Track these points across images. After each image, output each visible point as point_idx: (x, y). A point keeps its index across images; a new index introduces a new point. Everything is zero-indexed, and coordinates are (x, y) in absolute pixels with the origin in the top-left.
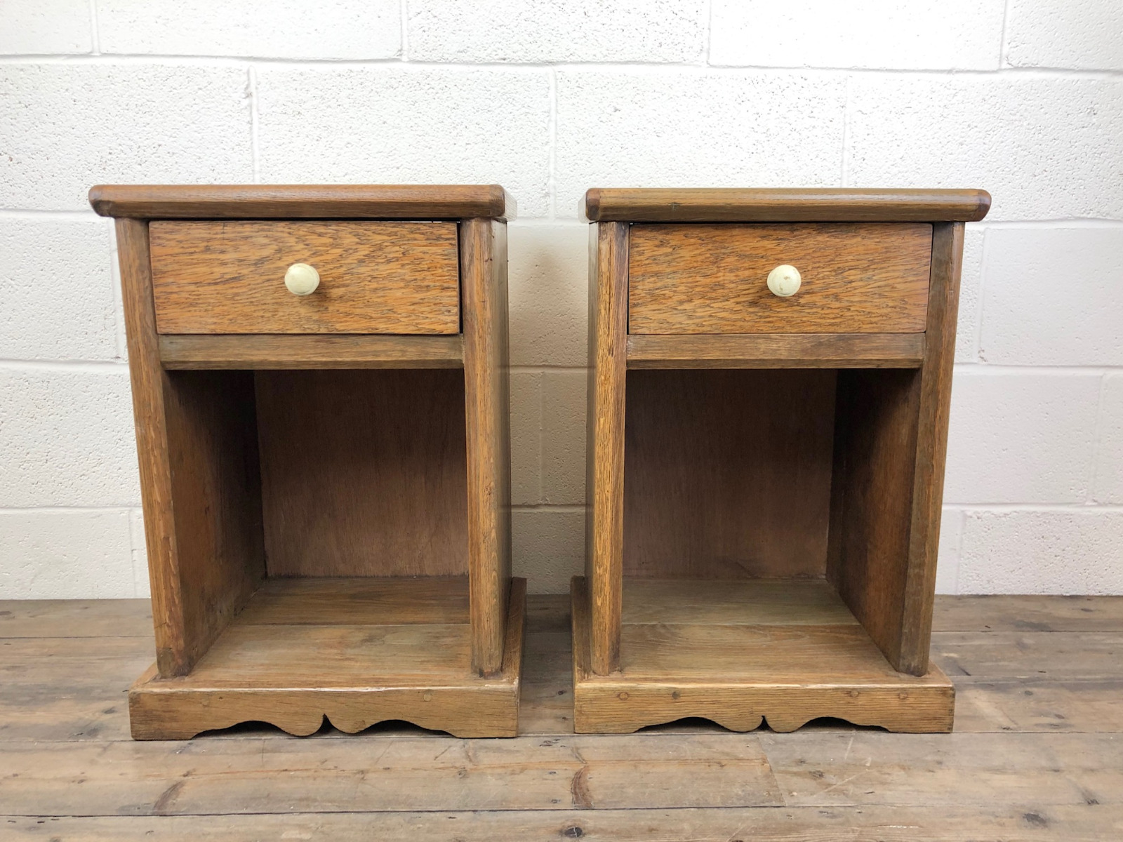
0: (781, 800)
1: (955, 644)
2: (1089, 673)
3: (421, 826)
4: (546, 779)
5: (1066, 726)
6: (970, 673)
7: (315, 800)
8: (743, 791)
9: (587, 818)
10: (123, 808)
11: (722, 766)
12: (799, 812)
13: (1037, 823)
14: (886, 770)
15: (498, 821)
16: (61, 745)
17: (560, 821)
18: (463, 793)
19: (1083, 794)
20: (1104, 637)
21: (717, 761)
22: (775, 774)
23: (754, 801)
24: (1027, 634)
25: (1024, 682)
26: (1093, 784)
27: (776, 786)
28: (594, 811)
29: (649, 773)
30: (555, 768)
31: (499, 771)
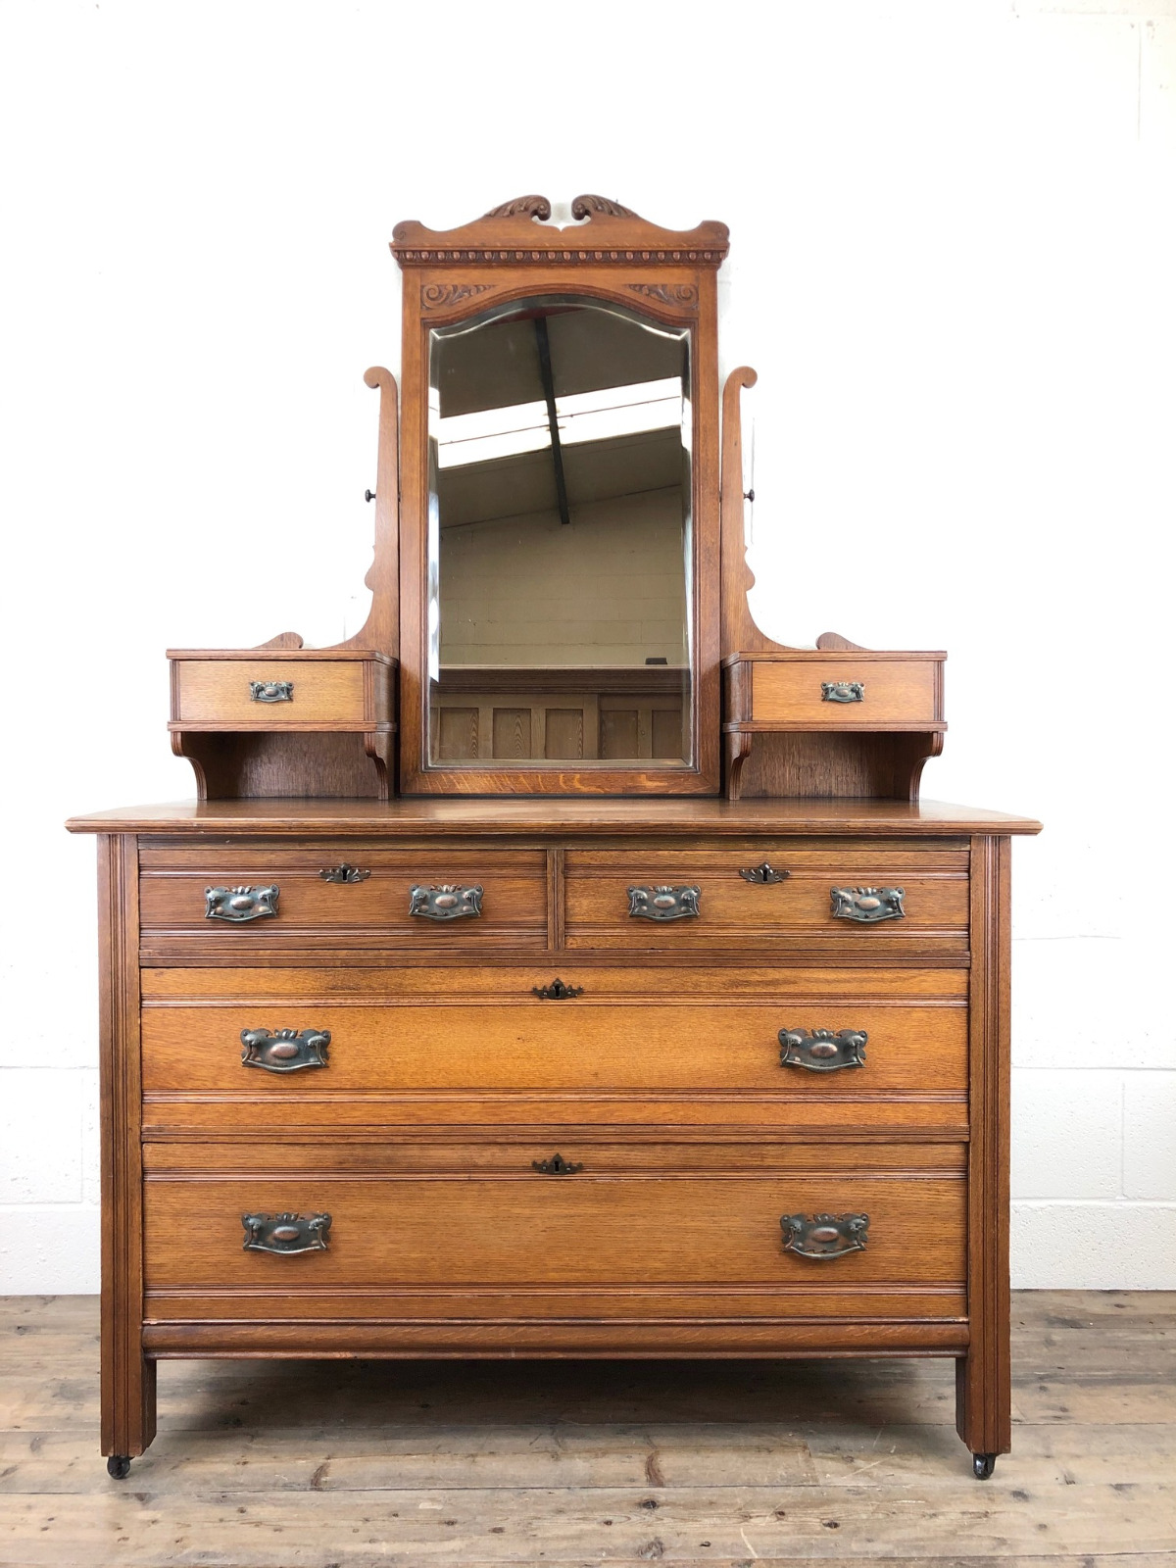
2: (1102, 1370)
3: (527, 1498)
4: (624, 1462)
5: (1069, 1418)
7: (440, 1479)
9: (660, 1494)
10: (285, 1485)
12: (830, 1490)
15: (588, 1496)
18: (558, 1473)
20: (1126, 1334)
24: (1057, 1330)
25: (1041, 1378)
26: (1075, 1468)
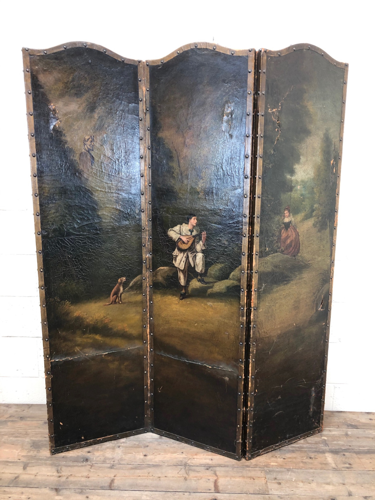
0: (268, 492)
1: (327, 433)
6: (329, 446)
8: (259, 488)
11: (254, 479)
14: (298, 483)
16: (80, 464)
17: (211, 497)
19: (349, 492)
21: (252, 477)
22: (268, 483)
23: (261, 492)
27: (268, 487)
28: (220, 494)
29: (234, 481)
31: (195, 478)
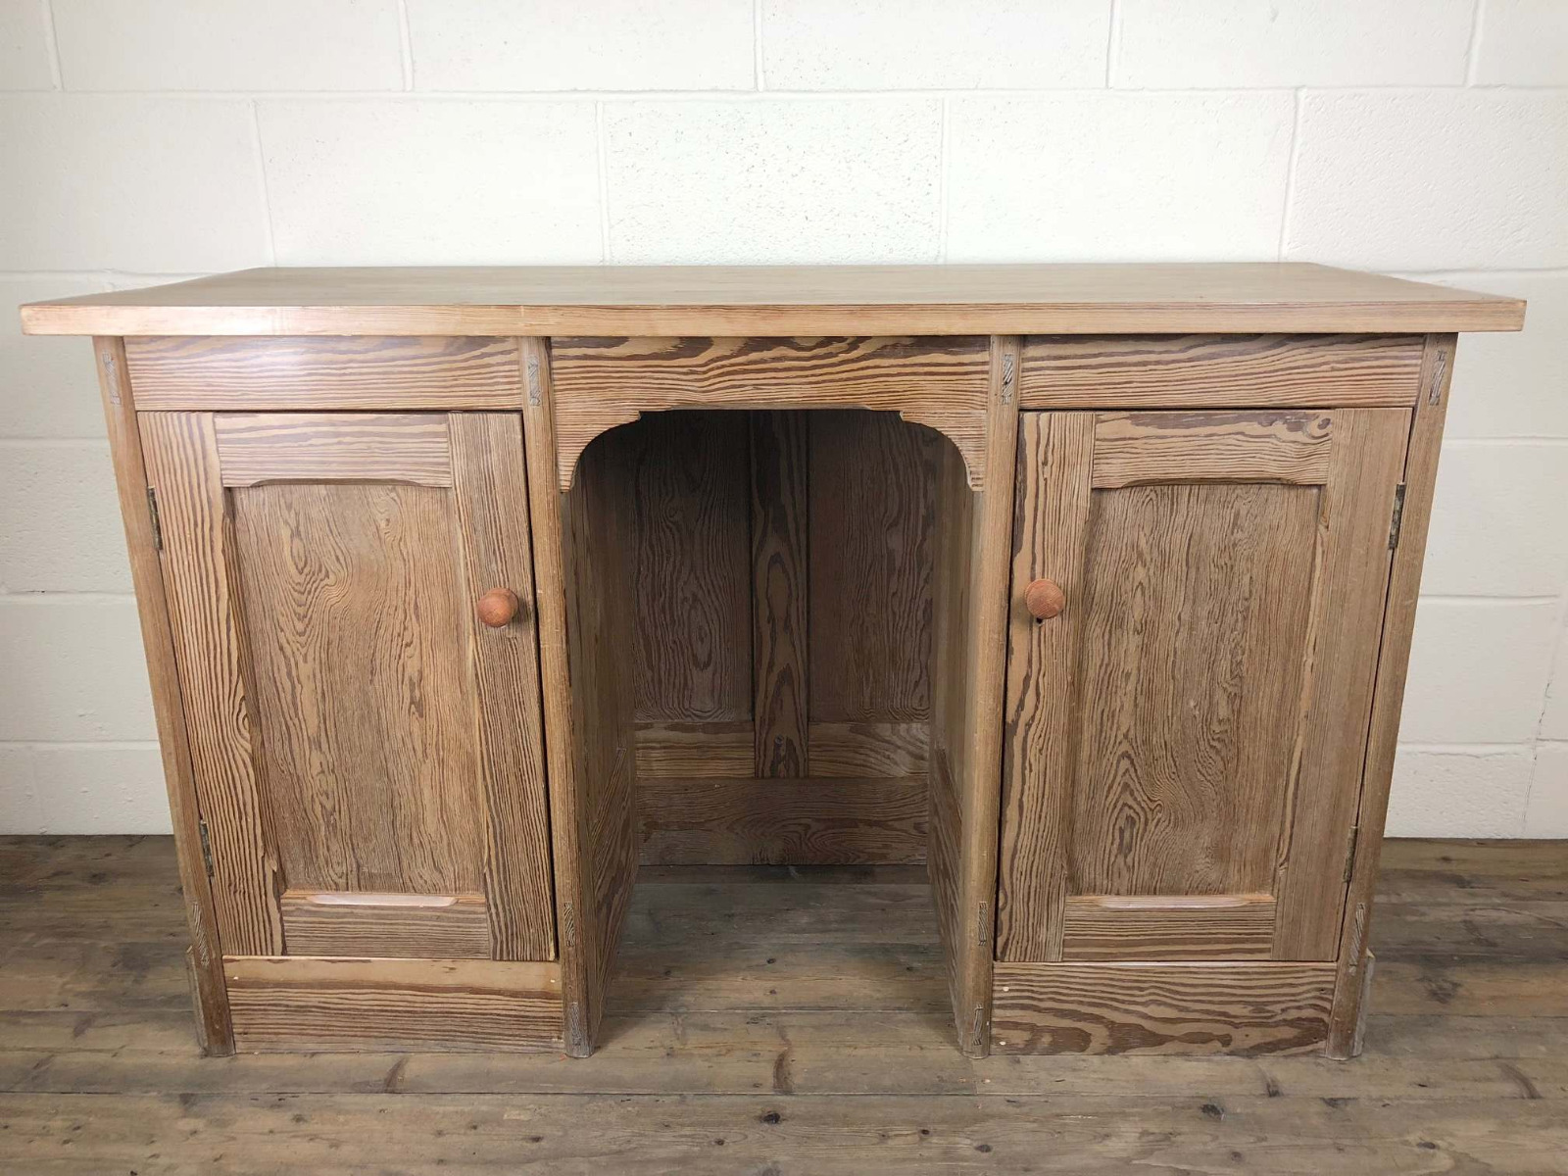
3: (630, 1109)
4: (749, 1061)
7: (533, 1082)
9: (786, 1104)
10: (355, 1084)
12: (987, 1101)
13: (1213, 1115)
15: (702, 1105)
18: (670, 1075)
26: (1281, 1074)
30: (759, 1048)
